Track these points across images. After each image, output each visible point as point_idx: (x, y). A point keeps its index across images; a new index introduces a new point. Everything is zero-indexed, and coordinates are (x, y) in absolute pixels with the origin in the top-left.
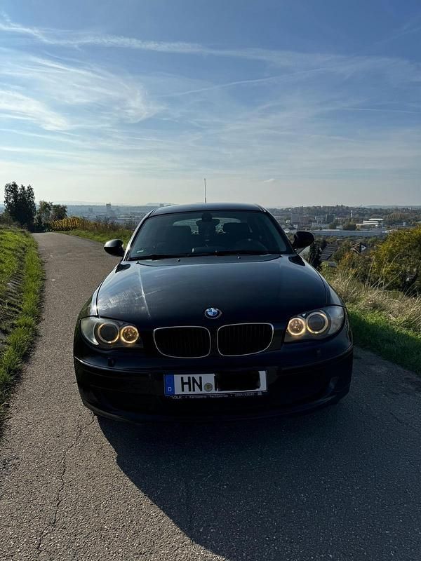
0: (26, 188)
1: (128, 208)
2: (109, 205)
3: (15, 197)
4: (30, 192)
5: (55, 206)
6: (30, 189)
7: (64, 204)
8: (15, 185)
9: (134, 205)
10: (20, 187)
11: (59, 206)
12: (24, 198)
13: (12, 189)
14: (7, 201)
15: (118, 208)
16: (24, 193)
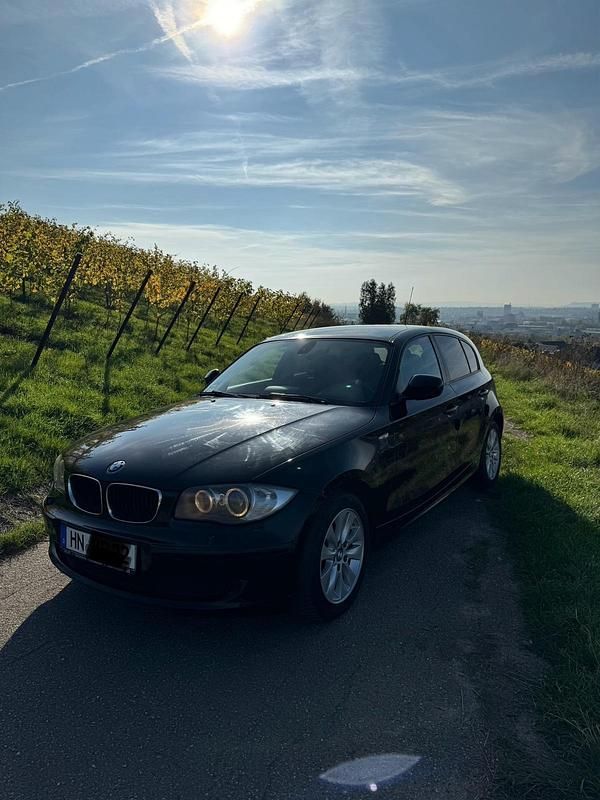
0: (387, 287)
1: (537, 311)
2: (508, 307)
3: (372, 299)
4: (390, 292)
5: (424, 310)
6: (391, 288)
7: (437, 306)
8: (373, 284)
9: (547, 307)
10: (379, 285)
11: (429, 309)
12: (383, 300)
13: (370, 288)
14: (362, 304)
15: (521, 311)
16: (384, 293)
